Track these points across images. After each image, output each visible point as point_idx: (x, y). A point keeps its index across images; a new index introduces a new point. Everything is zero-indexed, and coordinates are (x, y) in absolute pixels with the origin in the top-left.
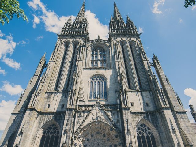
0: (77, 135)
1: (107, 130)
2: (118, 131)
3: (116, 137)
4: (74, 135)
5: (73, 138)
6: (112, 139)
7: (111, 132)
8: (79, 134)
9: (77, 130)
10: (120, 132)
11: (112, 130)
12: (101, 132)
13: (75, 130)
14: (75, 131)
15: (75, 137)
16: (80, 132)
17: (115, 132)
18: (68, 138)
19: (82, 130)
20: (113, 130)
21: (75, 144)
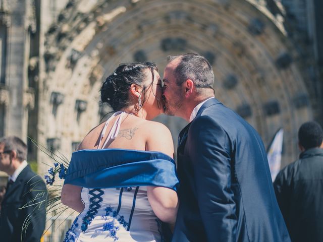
0: (64, 49)
1: (226, 30)
2: (296, 36)
3: (283, 63)
4: (42, 50)
5: (38, 64)
6: (258, 75)
7: (249, 40)
8: (71, 39)
9: (61, 18)
10: (307, 42)
11: (258, 26)
12: (192, 42)
13: (47, 20)
14: (44, 28)
15: (48, 58)
16: (78, 31)
17: (274, 42)
18: (11, 57)
19: (86, 21)
20: (268, 30)
21: (55, 94)
